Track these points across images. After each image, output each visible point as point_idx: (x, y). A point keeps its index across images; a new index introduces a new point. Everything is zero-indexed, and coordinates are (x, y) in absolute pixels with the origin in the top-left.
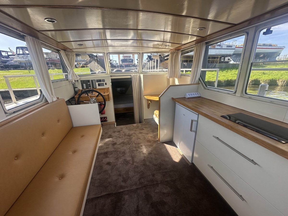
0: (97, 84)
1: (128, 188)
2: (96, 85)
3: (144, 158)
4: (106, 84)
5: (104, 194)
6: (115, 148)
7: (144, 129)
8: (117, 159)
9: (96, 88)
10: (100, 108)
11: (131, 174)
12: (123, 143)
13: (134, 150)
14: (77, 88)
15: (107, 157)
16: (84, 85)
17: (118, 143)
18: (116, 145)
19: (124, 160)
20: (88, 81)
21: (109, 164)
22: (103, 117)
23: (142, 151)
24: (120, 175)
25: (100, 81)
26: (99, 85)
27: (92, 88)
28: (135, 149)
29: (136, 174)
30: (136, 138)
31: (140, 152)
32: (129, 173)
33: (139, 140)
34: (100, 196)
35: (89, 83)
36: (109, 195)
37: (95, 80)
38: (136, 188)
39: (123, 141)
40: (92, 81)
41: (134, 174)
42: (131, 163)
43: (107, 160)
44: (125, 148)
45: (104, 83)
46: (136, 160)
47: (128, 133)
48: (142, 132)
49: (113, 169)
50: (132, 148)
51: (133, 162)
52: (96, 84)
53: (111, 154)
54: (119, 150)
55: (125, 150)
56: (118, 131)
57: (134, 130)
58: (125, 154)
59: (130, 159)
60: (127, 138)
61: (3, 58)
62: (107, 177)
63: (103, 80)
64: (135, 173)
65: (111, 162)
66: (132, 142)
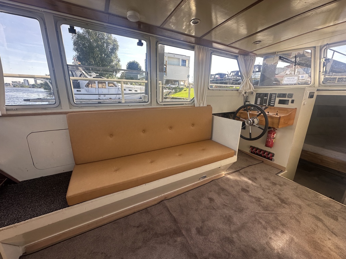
0: (277, 99)
1: (192, 241)
2: (274, 102)
3: (258, 248)
4: (293, 102)
5: (174, 214)
6: (239, 195)
7: (336, 219)
8: (225, 205)
9: (273, 106)
10: (267, 136)
11: (214, 237)
12: (258, 200)
13: (260, 223)
14: (249, 102)
15: (219, 194)
16: (259, 99)
17: (251, 194)
18: (245, 192)
19: (230, 216)
20: (266, 95)
21: (211, 200)
22: (267, 152)
23: (270, 238)
24: (203, 222)
25: (284, 95)
26: (281, 102)
27: (267, 106)
28: (264, 223)
29: (218, 245)
30: (291, 215)
31: (266, 235)
32: (213, 234)
33: (293, 221)
34: (171, 211)
35: (265, 97)
36: (175, 221)
37: (276, 94)
38: (195, 254)
39: (263, 198)
40: (271, 95)
41: (215, 240)
42: (233, 229)
43: (214, 196)
44: (251, 208)
45: (290, 100)
46: (242, 233)
47: (286, 197)
48: (321, 219)
49: (207, 208)
50: (260, 217)
51: (236, 231)
52: (275, 100)
53: (227, 195)
54: (240, 201)
55: (248, 208)
56: (273, 183)
57: (308, 202)
58: (240, 212)
59: (238, 223)
60: (274, 201)
61: (238, 77)
62: (194, 207)
63: (289, 94)
64: (218, 242)
65: (216, 201)
66: (273, 212)
